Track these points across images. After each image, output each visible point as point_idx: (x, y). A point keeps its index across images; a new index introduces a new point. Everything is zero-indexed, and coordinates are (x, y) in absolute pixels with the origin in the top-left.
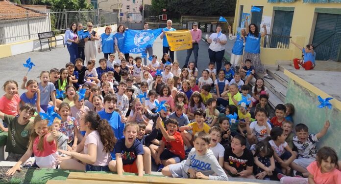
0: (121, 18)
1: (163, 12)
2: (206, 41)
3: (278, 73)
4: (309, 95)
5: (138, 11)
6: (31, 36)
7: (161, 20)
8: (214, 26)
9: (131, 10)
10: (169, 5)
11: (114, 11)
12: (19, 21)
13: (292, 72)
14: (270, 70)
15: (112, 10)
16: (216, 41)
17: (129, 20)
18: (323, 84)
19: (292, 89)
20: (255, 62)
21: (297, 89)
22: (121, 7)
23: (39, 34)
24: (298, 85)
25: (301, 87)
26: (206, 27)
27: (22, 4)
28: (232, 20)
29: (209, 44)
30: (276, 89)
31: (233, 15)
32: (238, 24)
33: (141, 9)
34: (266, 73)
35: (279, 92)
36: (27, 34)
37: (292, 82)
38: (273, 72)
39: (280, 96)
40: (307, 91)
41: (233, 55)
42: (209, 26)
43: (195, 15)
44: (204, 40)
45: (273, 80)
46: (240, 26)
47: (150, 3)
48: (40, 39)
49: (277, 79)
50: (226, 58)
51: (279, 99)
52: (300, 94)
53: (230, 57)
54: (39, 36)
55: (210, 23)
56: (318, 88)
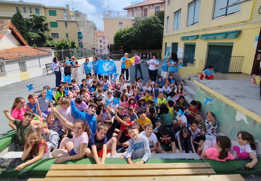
0: (97, 53)
1: (121, 48)
2: (147, 64)
3: (189, 81)
4: (210, 96)
5: (106, 48)
6: (41, 66)
7: (120, 53)
8: (151, 56)
9: (103, 48)
10: (124, 44)
11: (93, 48)
12: (35, 57)
13: (199, 82)
14: (184, 80)
15: (91, 49)
16: (153, 64)
17: (102, 53)
18: (218, 88)
19: (199, 92)
20: (176, 76)
21: (202, 92)
22: (97, 46)
23: (46, 65)
24: (203, 89)
25: (205, 91)
26: (146, 56)
27: (37, 47)
28: (161, 51)
29: (149, 66)
30: (189, 91)
31: (161, 48)
32: (164, 54)
33: (108, 47)
34: (182, 82)
35: (191, 93)
36: (39, 65)
37: (199, 87)
38: (186, 81)
39: (191, 96)
40: (208, 93)
41: (163, 72)
42: (148, 55)
43: (140, 49)
44: (145, 64)
45: (187, 86)
46: (165, 55)
47: (113, 43)
48: (47, 67)
49: (189, 85)
50: (159, 74)
51: (191, 98)
52: (204, 95)
53: (161, 73)
54: (46, 66)
55: (149, 53)
56: (215, 91)
